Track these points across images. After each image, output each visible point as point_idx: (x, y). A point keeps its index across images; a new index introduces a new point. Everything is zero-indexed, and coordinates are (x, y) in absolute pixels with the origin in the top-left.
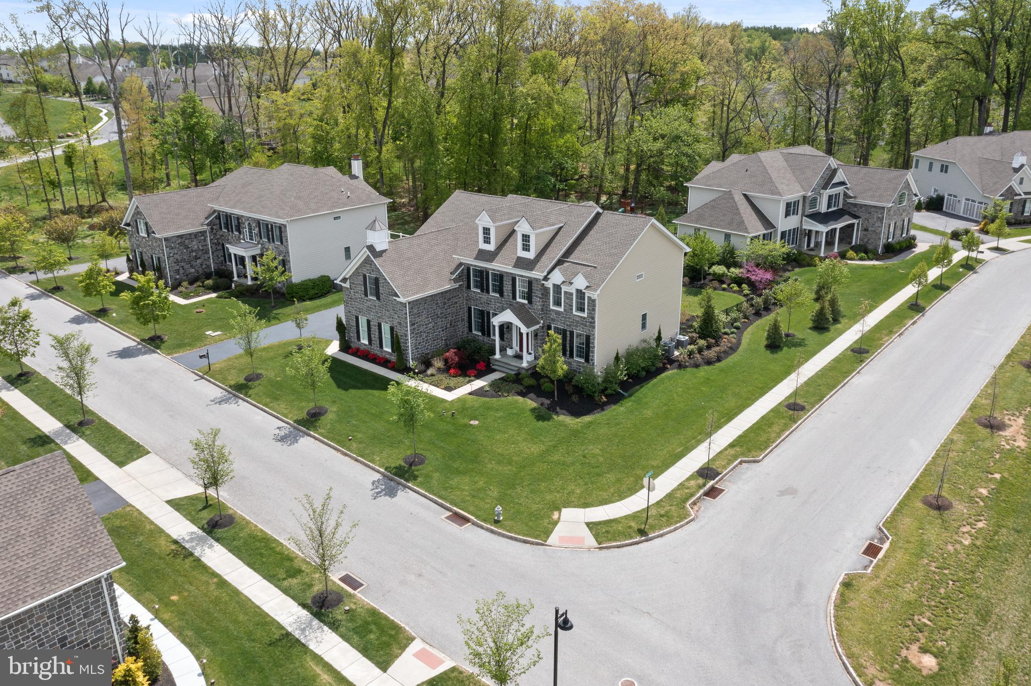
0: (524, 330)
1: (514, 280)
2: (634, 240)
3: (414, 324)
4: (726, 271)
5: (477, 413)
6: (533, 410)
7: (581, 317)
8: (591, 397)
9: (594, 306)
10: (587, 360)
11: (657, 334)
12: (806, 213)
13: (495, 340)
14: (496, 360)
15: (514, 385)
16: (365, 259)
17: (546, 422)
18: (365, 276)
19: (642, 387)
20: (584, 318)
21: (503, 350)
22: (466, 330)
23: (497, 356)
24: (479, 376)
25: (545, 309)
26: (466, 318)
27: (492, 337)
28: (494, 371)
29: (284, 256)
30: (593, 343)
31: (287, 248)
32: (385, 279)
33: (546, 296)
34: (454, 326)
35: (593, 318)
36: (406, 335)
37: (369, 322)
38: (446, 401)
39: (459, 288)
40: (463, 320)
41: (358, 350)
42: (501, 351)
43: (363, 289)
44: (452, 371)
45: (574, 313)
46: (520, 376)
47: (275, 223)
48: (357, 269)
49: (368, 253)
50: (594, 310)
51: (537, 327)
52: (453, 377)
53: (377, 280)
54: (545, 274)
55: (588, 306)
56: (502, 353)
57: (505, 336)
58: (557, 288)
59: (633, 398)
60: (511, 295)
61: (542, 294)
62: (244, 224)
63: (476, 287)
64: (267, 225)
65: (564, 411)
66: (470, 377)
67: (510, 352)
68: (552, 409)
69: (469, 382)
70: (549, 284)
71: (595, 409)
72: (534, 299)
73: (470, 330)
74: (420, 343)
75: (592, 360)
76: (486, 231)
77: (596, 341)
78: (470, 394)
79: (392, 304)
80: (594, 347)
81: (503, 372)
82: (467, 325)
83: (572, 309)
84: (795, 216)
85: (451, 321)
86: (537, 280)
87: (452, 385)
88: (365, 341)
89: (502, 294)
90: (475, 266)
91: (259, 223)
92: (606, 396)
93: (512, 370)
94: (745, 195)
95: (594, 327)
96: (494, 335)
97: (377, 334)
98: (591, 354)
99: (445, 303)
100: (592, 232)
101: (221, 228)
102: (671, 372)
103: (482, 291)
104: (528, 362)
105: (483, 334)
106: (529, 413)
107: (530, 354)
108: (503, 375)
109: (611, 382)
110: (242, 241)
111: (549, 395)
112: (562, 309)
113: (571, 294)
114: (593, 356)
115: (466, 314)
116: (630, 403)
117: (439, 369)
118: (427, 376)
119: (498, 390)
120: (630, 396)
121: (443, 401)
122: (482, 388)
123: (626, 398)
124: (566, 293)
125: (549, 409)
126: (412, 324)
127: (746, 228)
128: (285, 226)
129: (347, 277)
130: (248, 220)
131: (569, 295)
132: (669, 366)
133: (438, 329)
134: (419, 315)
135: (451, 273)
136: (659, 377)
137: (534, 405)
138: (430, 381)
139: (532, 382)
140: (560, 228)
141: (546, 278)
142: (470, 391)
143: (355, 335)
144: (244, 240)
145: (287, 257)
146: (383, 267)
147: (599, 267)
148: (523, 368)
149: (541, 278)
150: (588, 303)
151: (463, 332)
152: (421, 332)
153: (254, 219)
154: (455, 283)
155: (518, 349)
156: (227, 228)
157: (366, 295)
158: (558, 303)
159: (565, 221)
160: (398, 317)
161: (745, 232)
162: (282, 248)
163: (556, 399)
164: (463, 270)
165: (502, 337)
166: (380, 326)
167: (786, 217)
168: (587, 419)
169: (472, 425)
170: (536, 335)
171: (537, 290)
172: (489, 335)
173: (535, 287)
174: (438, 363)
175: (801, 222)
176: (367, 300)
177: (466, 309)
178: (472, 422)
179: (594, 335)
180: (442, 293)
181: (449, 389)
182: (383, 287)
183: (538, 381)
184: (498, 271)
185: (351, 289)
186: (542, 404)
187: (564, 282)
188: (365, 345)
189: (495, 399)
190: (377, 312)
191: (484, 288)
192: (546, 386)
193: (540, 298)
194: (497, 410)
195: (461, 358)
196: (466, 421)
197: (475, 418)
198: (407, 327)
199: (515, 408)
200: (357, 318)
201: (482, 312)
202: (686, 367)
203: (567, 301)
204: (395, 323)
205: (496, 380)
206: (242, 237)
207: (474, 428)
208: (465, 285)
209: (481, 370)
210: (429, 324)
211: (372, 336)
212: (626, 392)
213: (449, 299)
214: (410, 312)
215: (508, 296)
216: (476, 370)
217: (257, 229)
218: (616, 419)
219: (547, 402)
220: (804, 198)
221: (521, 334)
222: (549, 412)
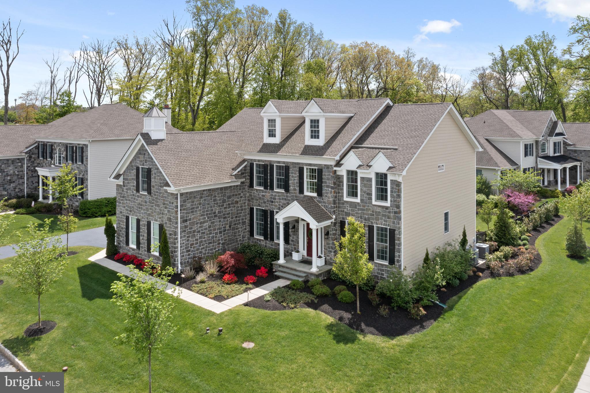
0: (314, 225)
1: (301, 170)
2: (436, 122)
3: (186, 221)
4: (486, 199)
5: (254, 331)
6: (330, 327)
7: (383, 207)
8: (403, 310)
9: (399, 191)
10: (392, 262)
11: (462, 237)
12: (540, 155)
13: (279, 244)
14: (280, 266)
15: (302, 294)
16: (139, 150)
17: (349, 345)
18: (138, 169)
19: (460, 298)
20: (387, 208)
21: (288, 255)
22: (247, 235)
23: (282, 261)
24: (258, 284)
25: (338, 201)
26: (247, 221)
27: (276, 241)
28: (278, 278)
29: (83, 175)
30: (399, 239)
31: (86, 167)
32: (158, 169)
33: (339, 186)
34: (234, 229)
35: (398, 207)
36: (176, 234)
37: (138, 221)
38: (213, 314)
39: (240, 186)
40: (244, 223)
41: (126, 255)
42: (285, 256)
43: (135, 184)
44: (227, 277)
45: (374, 202)
46: (310, 284)
47: (79, 144)
48: (131, 162)
49: (143, 141)
50: (399, 196)
51: (328, 223)
52: (228, 284)
53: (149, 171)
54: (338, 158)
55: (392, 192)
56: (287, 258)
57: (291, 238)
58: (352, 175)
59: (455, 311)
60: (298, 189)
61: (335, 183)
62: (55, 149)
63: (260, 184)
64: (73, 147)
65: (372, 329)
66: (247, 284)
67: (296, 257)
68: (354, 324)
69: (246, 290)
70: (342, 171)
71: (414, 326)
72: (325, 190)
73: (252, 234)
74: (192, 244)
75: (399, 261)
76: (272, 122)
77: (402, 236)
78: (246, 305)
79: (163, 197)
80: (400, 245)
81: (288, 279)
82: (248, 228)
83: (371, 199)
84: (531, 157)
85: (231, 222)
86: (328, 167)
87: (224, 294)
88: (133, 245)
89: (287, 189)
90: (259, 161)
91: (67, 147)
92: (425, 307)
93: (299, 276)
94: (487, 140)
95: (400, 219)
96: (278, 238)
97: (146, 235)
98: (397, 254)
99: (224, 201)
100: (385, 121)
101: (39, 157)
102: (485, 281)
103: (266, 188)
104: (318, 267)
105: (266, 238)
106: (324, 332)
107: (320, 257)
108: (288, 283)
109: (426, 289)
110: (52, 166)
111: (349, 306)
112: (358, 200)
113: (370, 180)
114: (399, 256)
115: (248, 217)
116: (454, 319)
117: (212, 275)
118: (196, 283)
119: (281, 299)
120: (451, 308)
121: (210, 313)
122: (261, 298)
123: (446, 311)
124: (362, 178)
125: (350, 325)
126: (184, 221)
127: (496, 163)
128: (86, 146)
129: (121, 173)
130: (59, 146)
131: (367, 181)
132: (481, 274)
133: (215, 230)
134: (192, 210)
135: (233, 169)
136: (474, 286)
137: (330, 320)
138: (197, 289)
139: (325, 290)
140: (350, 118)
141: (338, 164)
142: (245, 301)
143: (123, 239)
144: (54, 164)
145: (86, 176)
146: (155, 154)
147: (400, 149)
148: (312, 274)
149: (333, 163)
150: (392, 188)
151: (243, 237)
152: (194, 231)
153: (63, 144)
154: (236, 178)
155: (305, 253)
156: (43, 157)
157: (138, 190)
158: (353, 193)
159: (355, 112)
160: (169, 211)
161: (495, 166)
162: (82, 168)
163: (358, 312)
164: (245, 166)
165: (287, 240)
166: (149, 224)
167: (525, 156)
168: (406, 339)
169: (244, 349)
170: (327, 234)
171: (328, 179)
172: (272, 239)
173: (326, 175)
174: (211, 268)
175: (536, 162)
176: (138, 196)
177: (248, 211)
178: (245, 345)
179: (400, 228)
180: (221, 189)
181: (219, 298)
182: (155, 178)
183: (332, 288)
184: (284, 162)
185: (124, 186)
186: (341, 319)
187: (360, 166)
188: (133, 250)
189: (277, 312)
190: (147, 209)
191: (267, 184)
192: (344, 294)
193: (332, 188)
194: (281, 327)
195: (237, 261)
196: (236, 342)
197: (249, 339)
198: (177, 223)
199: (306, 324)
200: (127, 219)
201: (265, 212)
202: (499, 275)
203: (365, 189)
204: (165, 220)
205: (279, 288)
206: (53, 162)
207: (247, 353)
208: (248, 184)
209: (262, 277)
210: (204, 222)
211: (141, 238)
212: (444, 303)
213: (229, 197)
214: (181, 206)
215: (295, 190)
216: (256, 276)
217: (65, 153)
218: (444, 340)
219: (347, 316)
220: (537, 142)
221: (309, 231)
222: (352, 330)
